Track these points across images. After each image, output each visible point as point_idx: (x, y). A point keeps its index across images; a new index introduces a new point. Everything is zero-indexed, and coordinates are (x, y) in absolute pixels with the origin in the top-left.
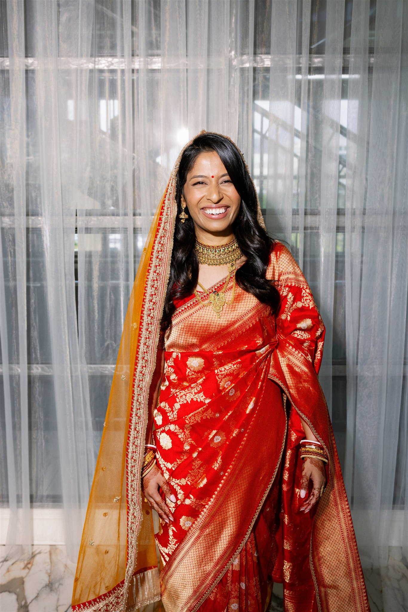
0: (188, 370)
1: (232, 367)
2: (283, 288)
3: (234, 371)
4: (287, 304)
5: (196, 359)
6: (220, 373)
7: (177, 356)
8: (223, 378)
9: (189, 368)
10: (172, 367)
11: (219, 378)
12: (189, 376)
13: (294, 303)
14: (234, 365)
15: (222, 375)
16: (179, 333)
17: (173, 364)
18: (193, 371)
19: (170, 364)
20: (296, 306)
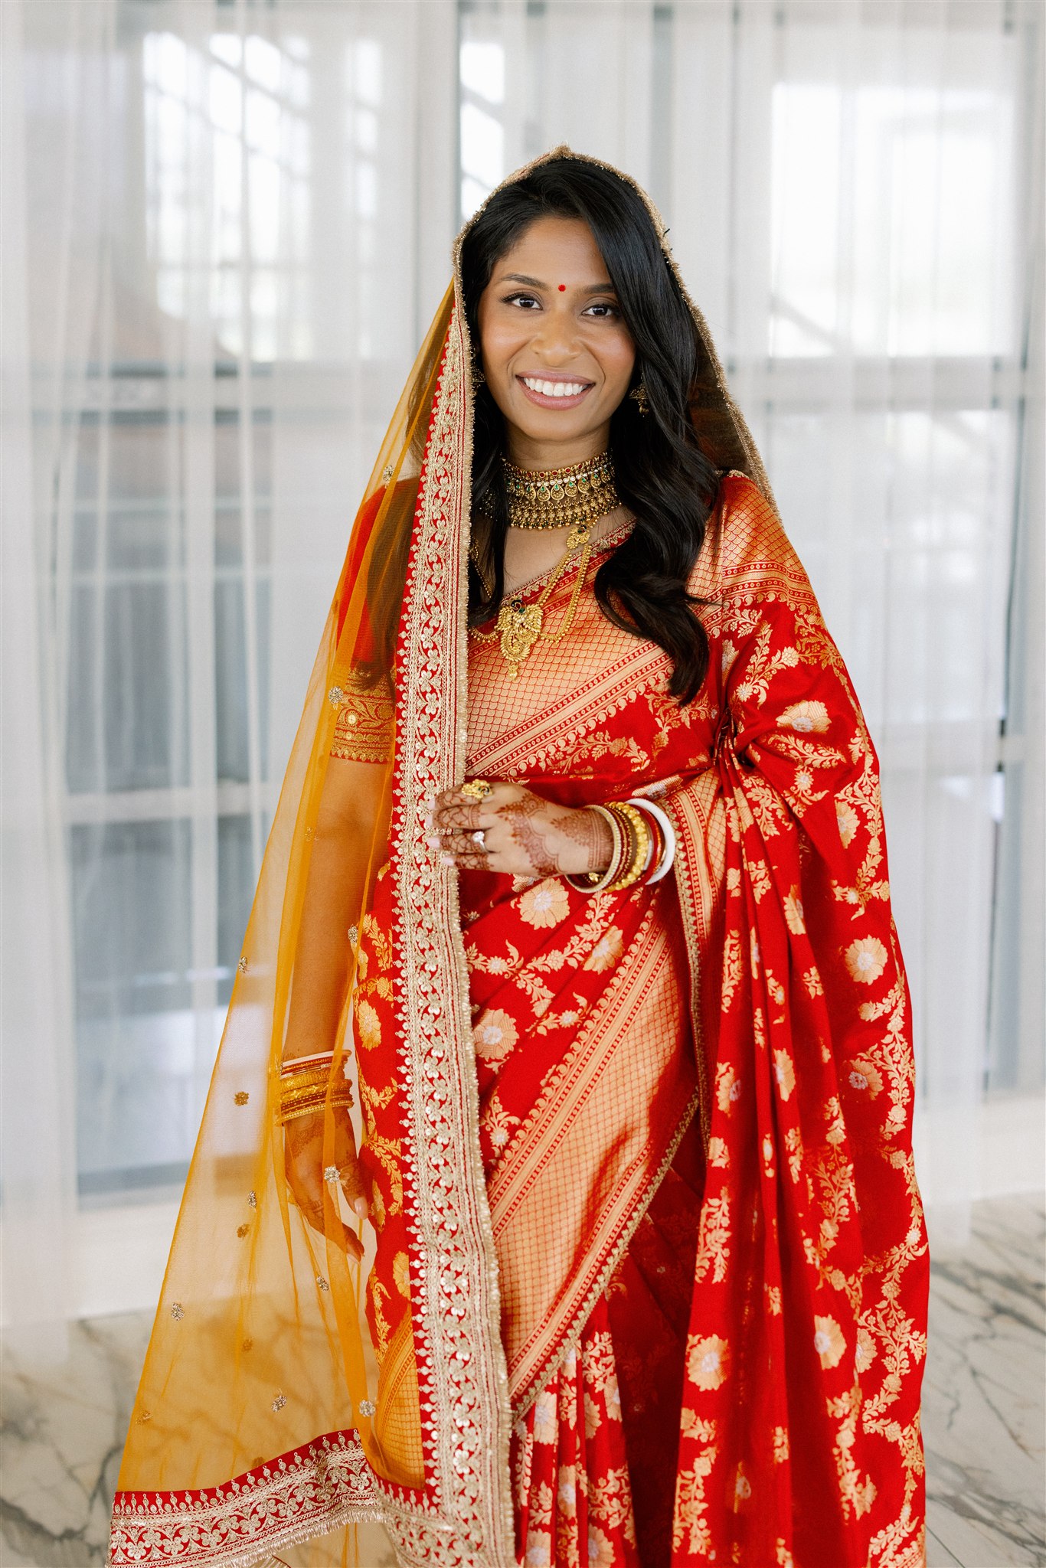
4: (754, 652)
13: (772, 653)
20: (782, 661)
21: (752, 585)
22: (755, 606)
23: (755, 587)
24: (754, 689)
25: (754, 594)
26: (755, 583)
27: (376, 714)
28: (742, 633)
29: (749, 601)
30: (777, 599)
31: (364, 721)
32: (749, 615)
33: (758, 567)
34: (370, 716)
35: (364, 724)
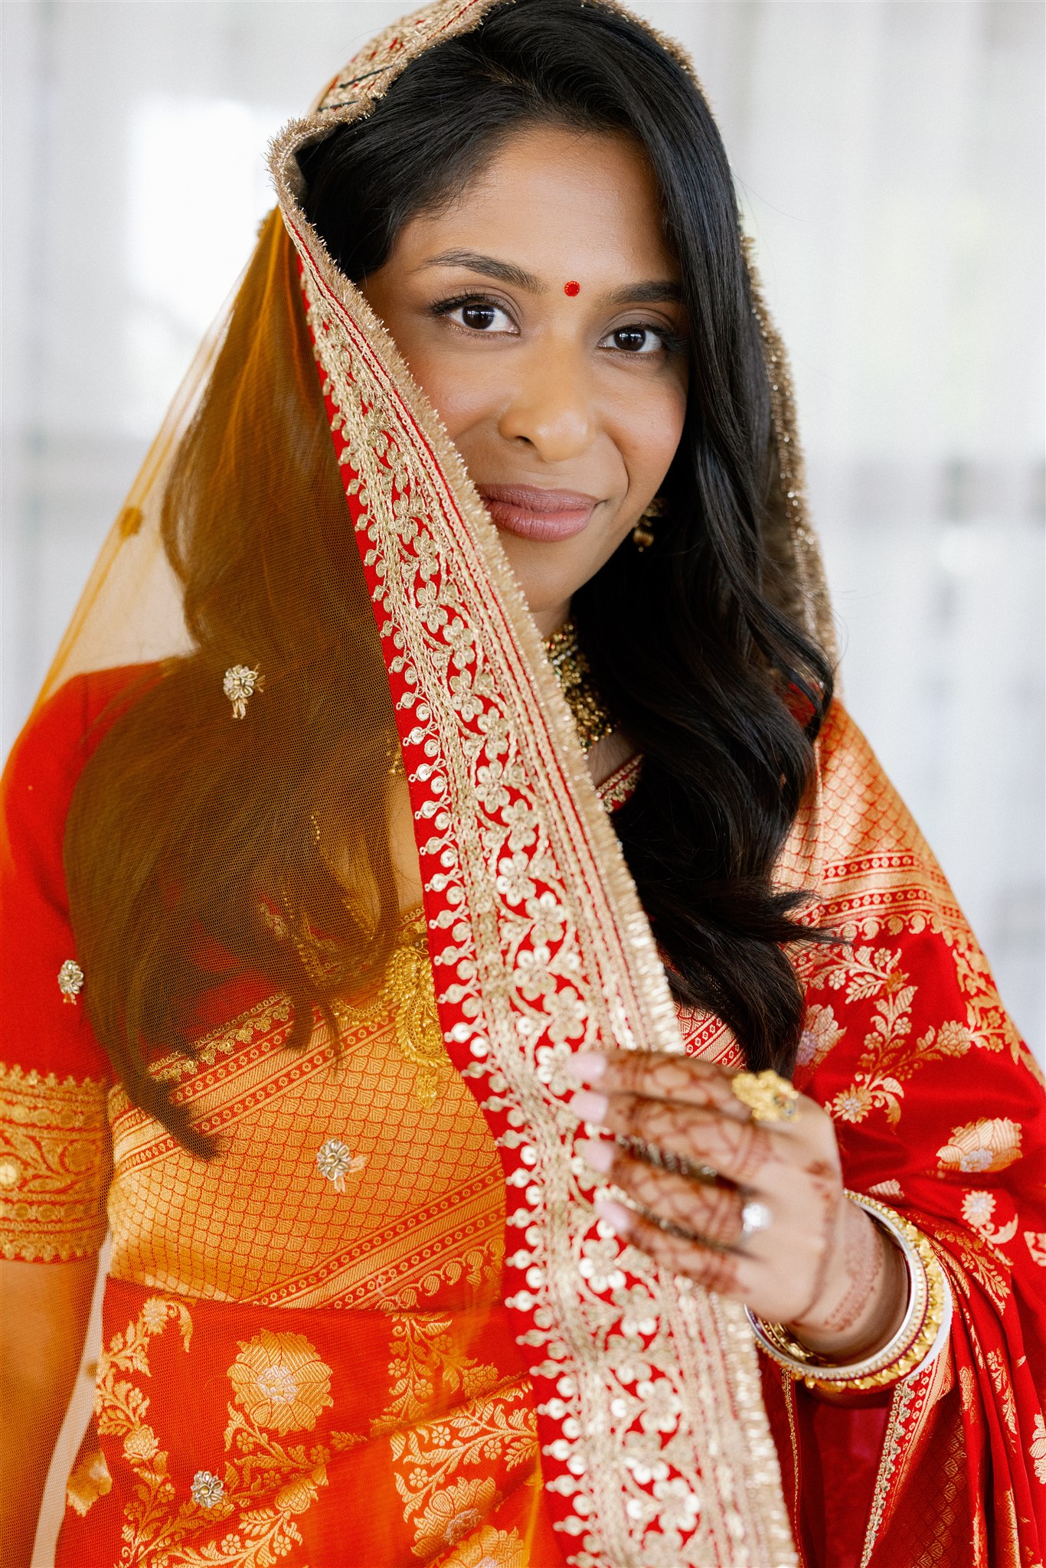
0: (236, 1421)
1: (500, 1420)
2: (847, 951)
3: (505, 1447)
4: (873, 1028)
5: (287, 1355)
6: (417, 1457)
7: (172, 1324)
8: (439, 1487)
9: (240, 1408)
10: (135, 1378)
11: (413, 1490)
12: (240, 1455)
13: (918, 1031)
14: (508, 1412)
15: (431, 1470)
16: (193, 1192)
17: (141, 1365)
18: (262, 1430)
19: (124, 1365)
20: (937, 1046)
21: (876, 899)
22: (883, 940)
23: (882, 902)
24: (875, 1098)
25: (882, 917)
26: (882, 895)
27: (62, 1163)
28: (854, 994)
29: (871, 931)
30: (929, 927)
31: (36, 1177)
32: (872, 959)
33: (885, 862)
34: (49, 1168)
35: (35, 1185)
